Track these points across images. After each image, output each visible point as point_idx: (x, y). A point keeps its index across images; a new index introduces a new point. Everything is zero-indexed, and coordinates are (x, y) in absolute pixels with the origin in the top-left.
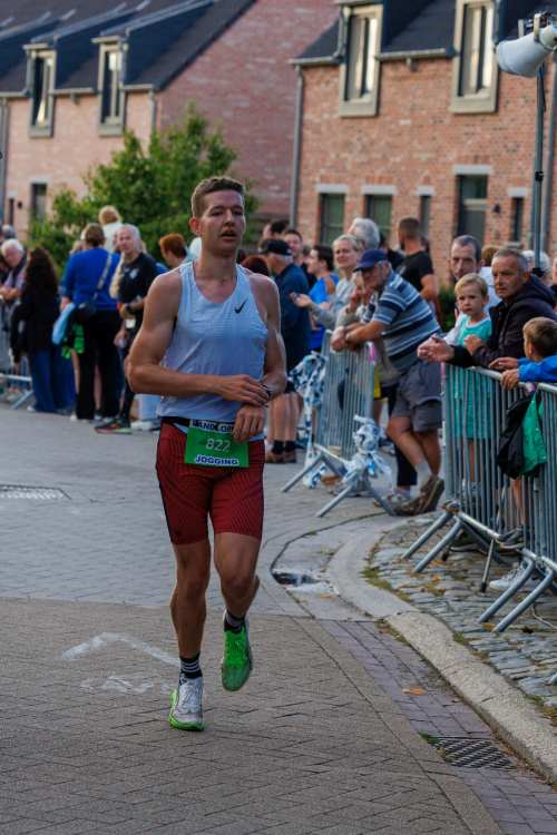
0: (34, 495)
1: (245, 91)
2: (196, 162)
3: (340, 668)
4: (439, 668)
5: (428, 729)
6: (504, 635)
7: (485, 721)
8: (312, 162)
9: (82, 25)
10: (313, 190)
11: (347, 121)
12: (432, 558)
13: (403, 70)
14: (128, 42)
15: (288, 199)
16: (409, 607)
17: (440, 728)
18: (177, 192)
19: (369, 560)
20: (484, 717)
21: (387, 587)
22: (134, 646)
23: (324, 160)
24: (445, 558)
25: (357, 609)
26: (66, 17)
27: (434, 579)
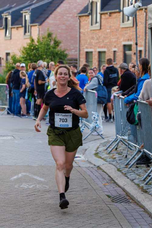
0: (5, 138)
1: (64, 24)
2: (50, 45)
3: (86, 179)
4: (113, 178)
5: (109, 194)
6: (131, 168)
7: (124, 191)
8: (83, 43)
9: (18, 8)
10: (84, 51)
11: (92, 31)
12: (112, 149)
13: (107, 16)
14: (31, 12)
15: (77, 54)
16: (106, 163)
17: (112, 194)
18: (45, 53)
19: (96, 151)
20: (124, 190)
21: (100, 158)
22: (30, 176)
23: (86, 42)
24: (116, 149)
25: (92, 164)
26: (13, 6)
27: (113, 155)
